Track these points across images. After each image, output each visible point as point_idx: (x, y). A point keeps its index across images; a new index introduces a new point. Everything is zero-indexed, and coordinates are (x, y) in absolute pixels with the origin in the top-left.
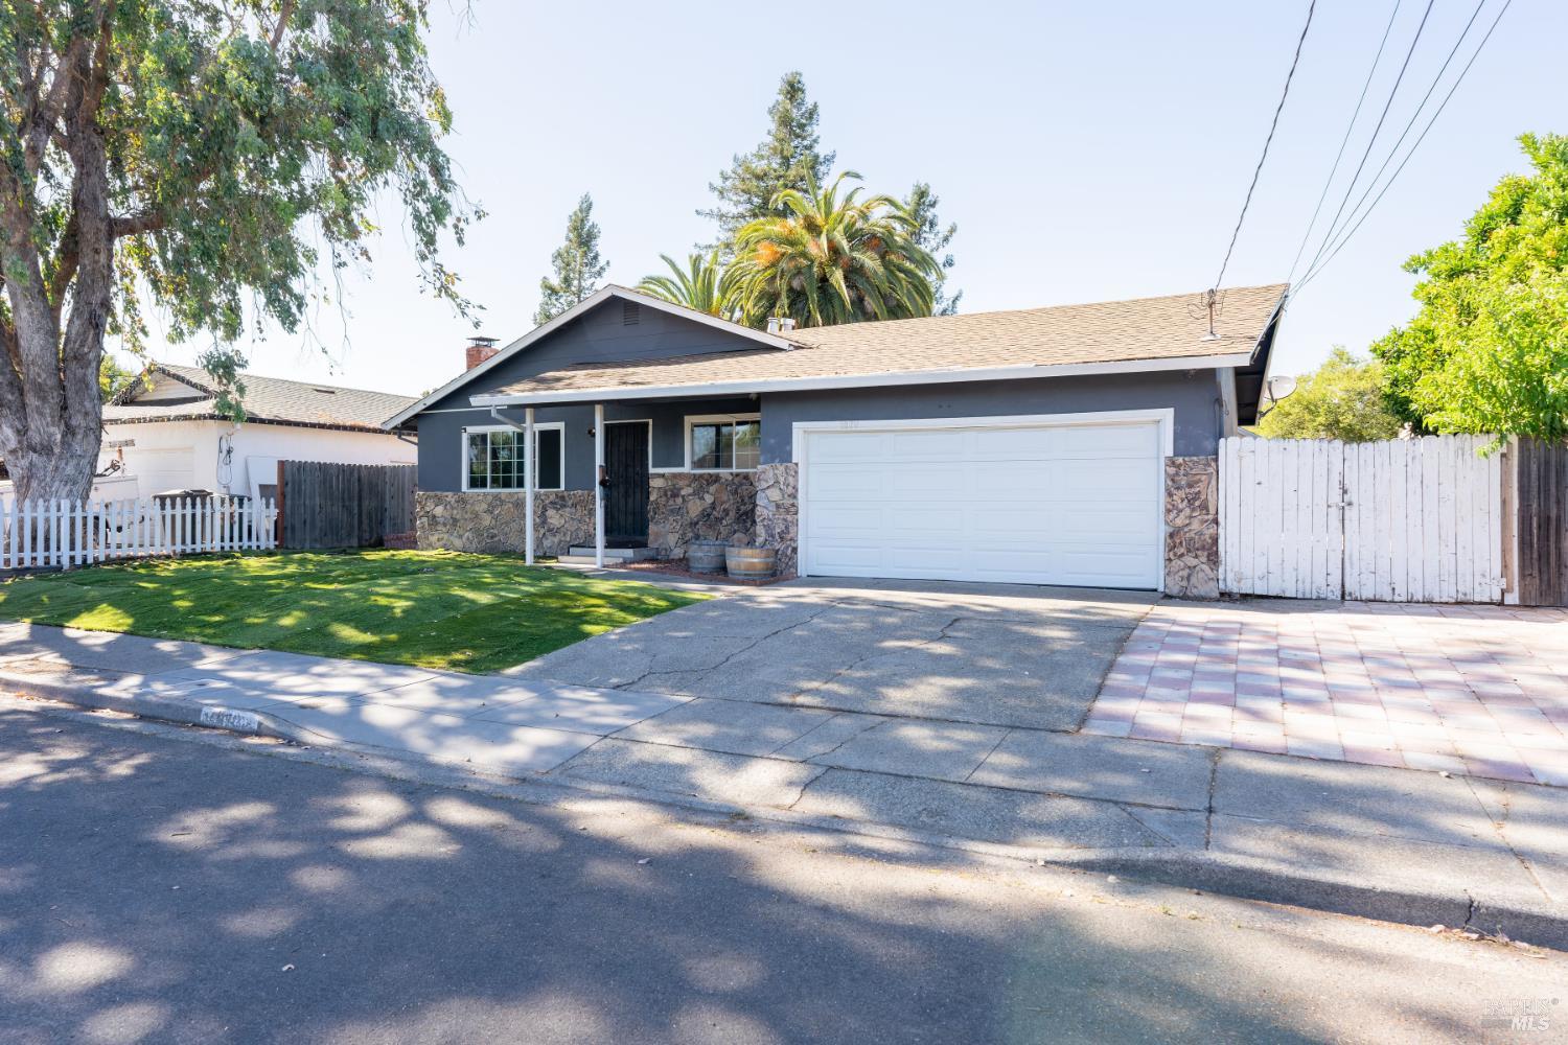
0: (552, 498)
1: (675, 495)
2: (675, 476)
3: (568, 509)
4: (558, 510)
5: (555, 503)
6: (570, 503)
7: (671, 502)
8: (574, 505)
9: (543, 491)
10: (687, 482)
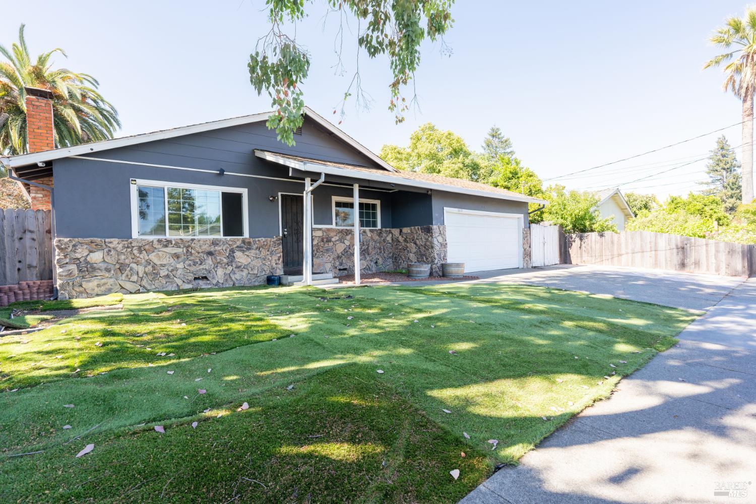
0: (238, 243)
1: (329, 241)
2: (329, 230)
3: (253, 251)
4: (243, 252)
5: (242, 247)
6: (254, 247)
7: (326, 245)
8: (258, 248)
9: (229, 238)
10: (335, 234)
